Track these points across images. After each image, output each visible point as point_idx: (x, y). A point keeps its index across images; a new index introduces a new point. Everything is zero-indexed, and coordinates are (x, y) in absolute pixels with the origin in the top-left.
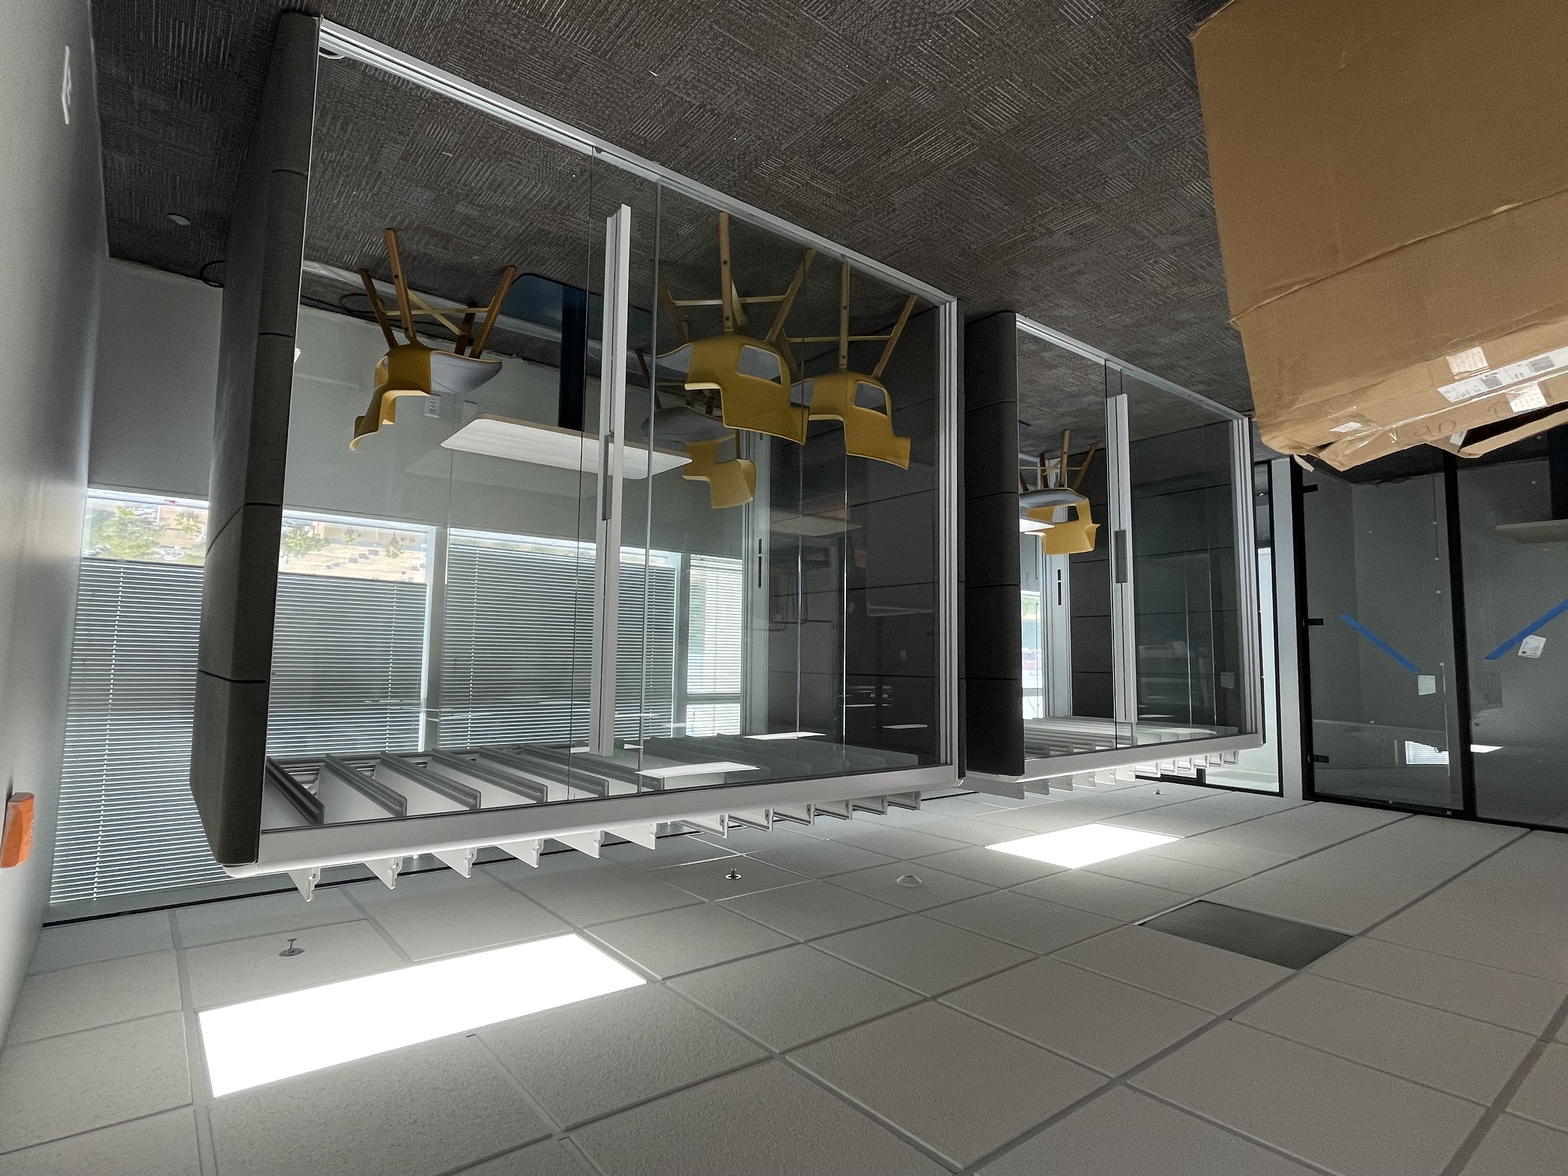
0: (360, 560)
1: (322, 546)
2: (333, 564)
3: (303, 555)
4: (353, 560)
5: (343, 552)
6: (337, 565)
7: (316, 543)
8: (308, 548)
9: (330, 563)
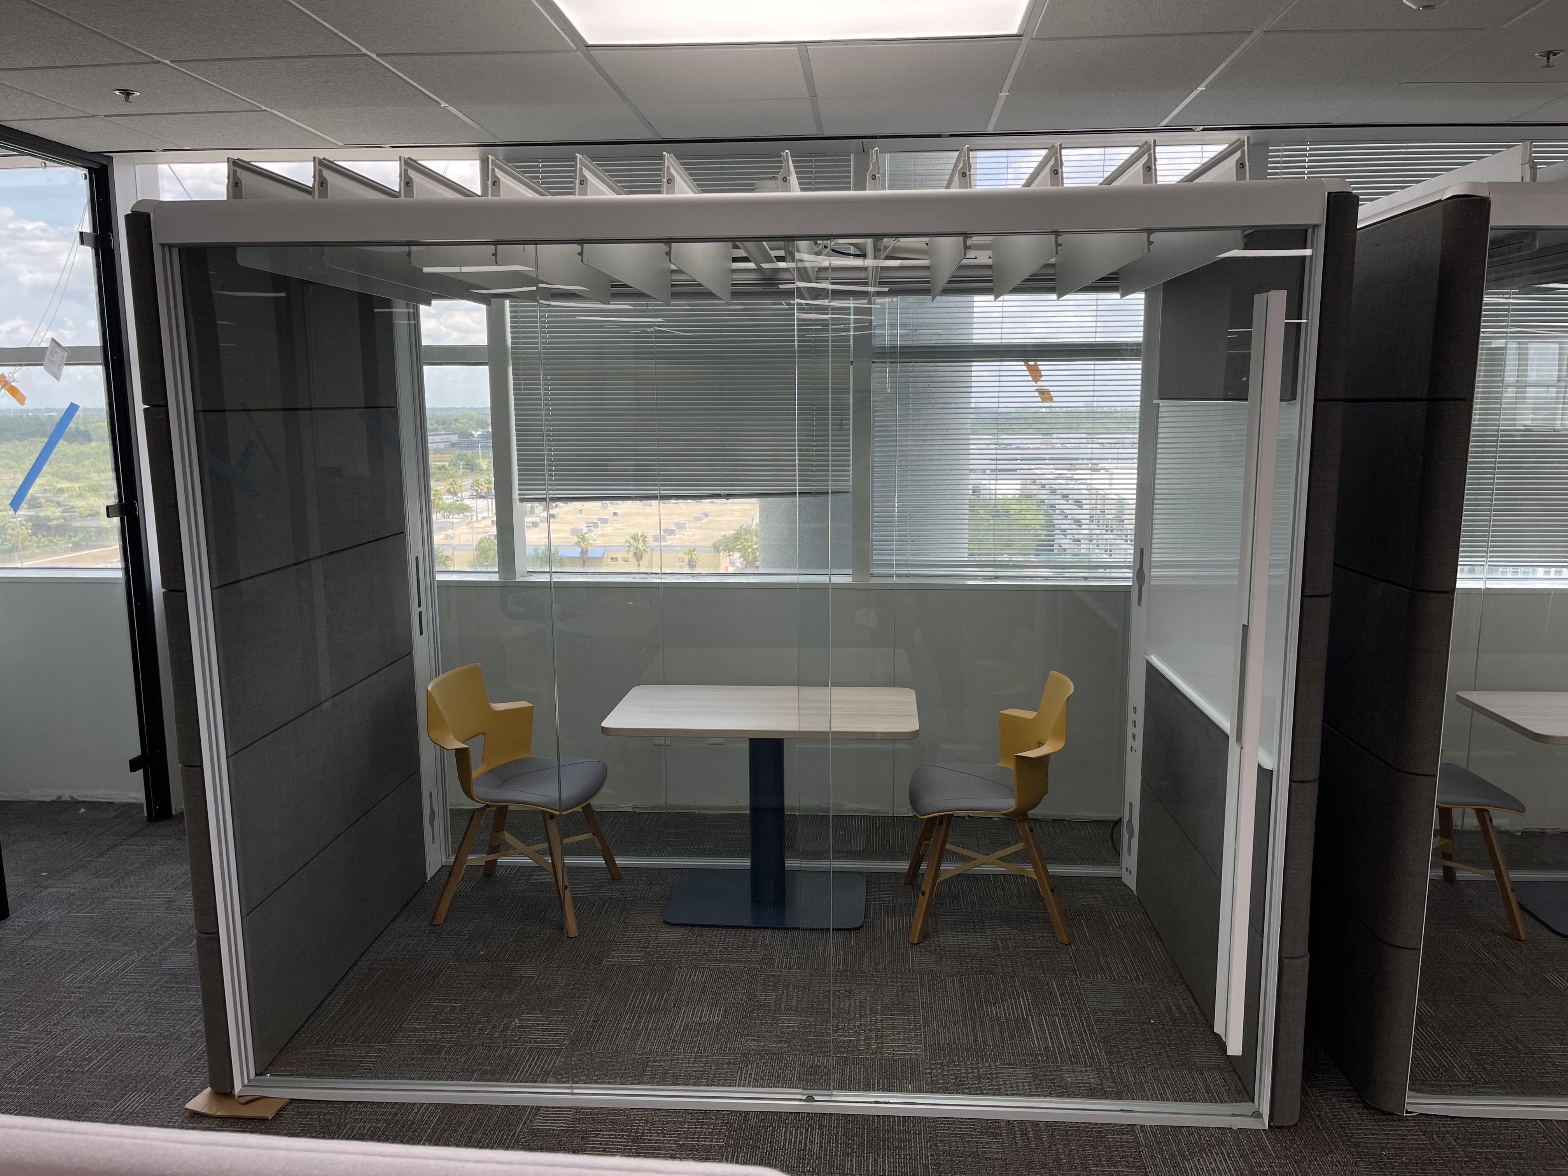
0: (672, 527)
1: (720, 541)
2: (702, 519)
3: (741, 528)
4: (680, 526)
5: (692, 536)
6: (697, 519)
7: (728, 545)
8: (737, 537)
9: (705, 520)
